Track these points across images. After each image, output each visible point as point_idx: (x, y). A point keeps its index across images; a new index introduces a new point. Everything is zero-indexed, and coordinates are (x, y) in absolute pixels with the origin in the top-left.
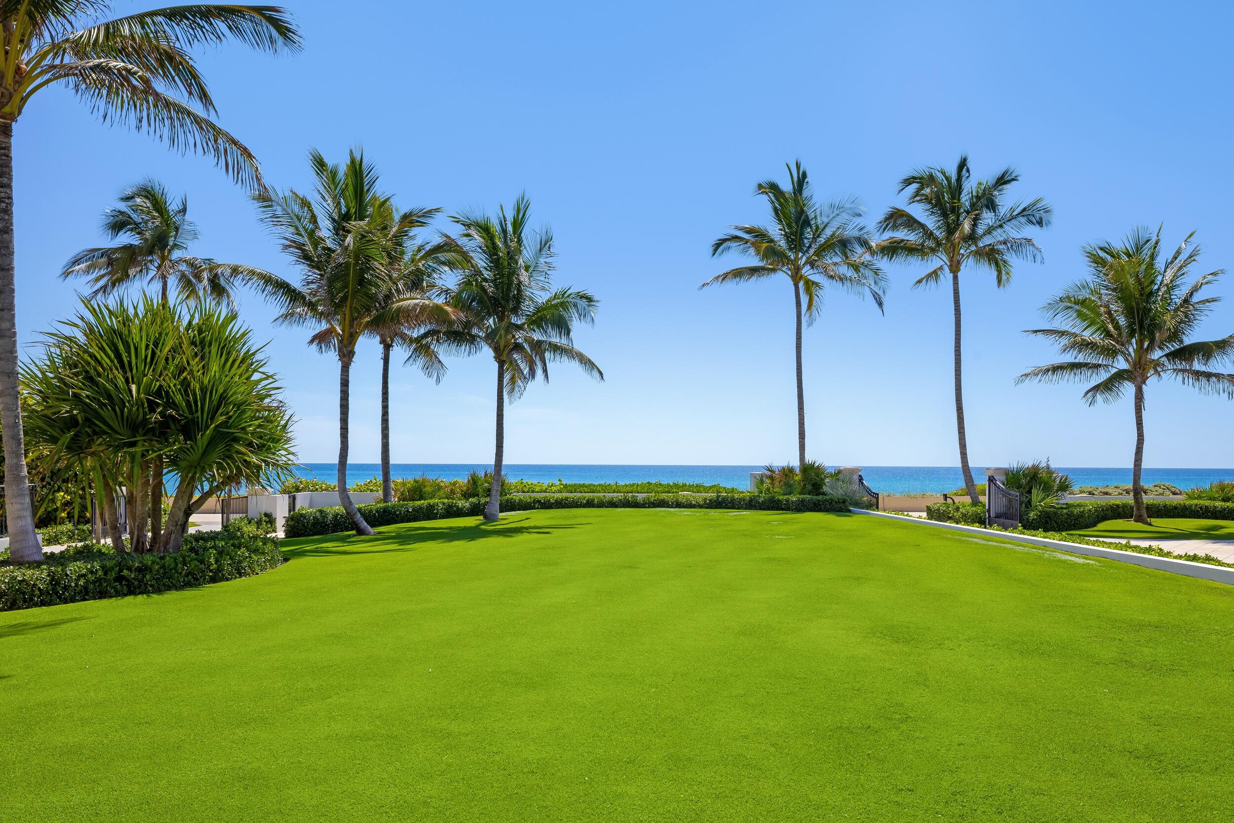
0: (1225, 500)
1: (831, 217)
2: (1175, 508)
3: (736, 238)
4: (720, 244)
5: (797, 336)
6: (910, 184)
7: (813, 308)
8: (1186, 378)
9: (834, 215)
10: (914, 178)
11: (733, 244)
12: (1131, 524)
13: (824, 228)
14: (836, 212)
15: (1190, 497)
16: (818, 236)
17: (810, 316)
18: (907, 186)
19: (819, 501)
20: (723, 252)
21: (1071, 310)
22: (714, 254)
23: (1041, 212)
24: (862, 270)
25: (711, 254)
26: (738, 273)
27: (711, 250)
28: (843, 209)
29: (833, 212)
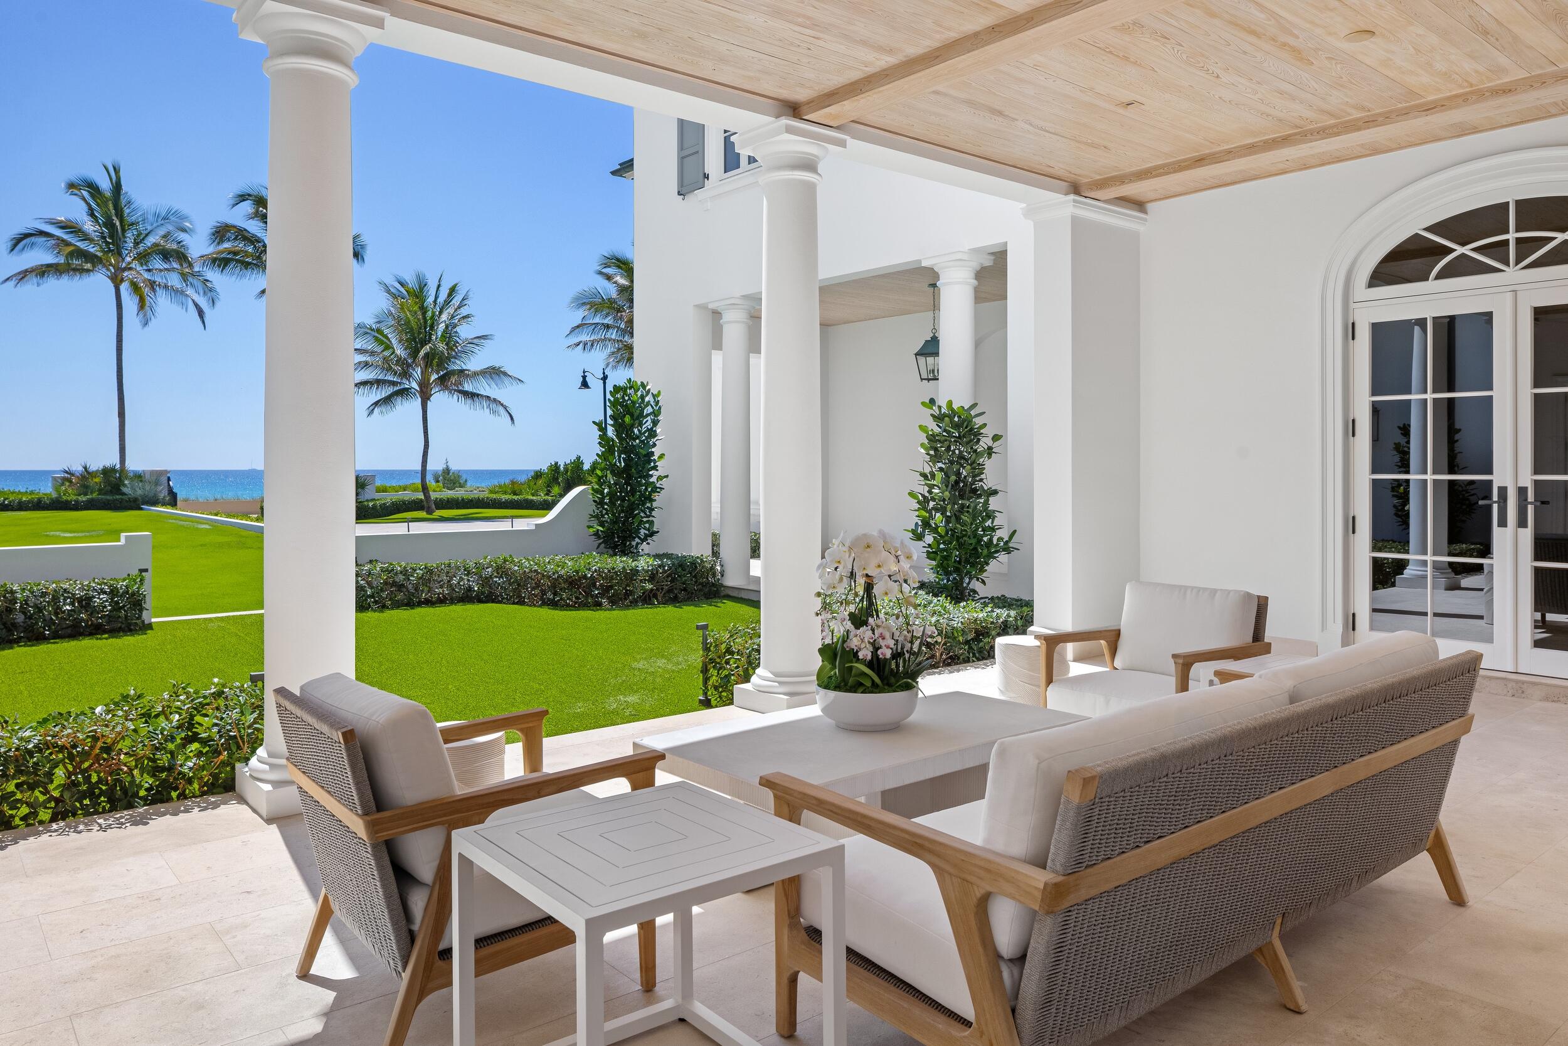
0: (515, 494)
1: (155, 225)
2: (472, 500)
3: (42, 233)
4: (20, 241)
5: (117, 338)
6: (244, 200)
7: (147, 308)
8: (460, 398)
9: (158, 224)
10: (249, 195)
11: (41, 240)
12: (422, 514)
13: (147, 235)
14: (160, 222)
15: (491, 492)
16: (141, 242)
17: (145, 316)
18: (241, 201)
19: (109, 500)
20: (23, 248)
21: (368, 335)
22: (12, 250)
23: (359, 247)
24: (190, 279)
25: (9, 250)
26: (43, 271)
27: (10, 244)
28: (168, 221)
29: (157, 221)
